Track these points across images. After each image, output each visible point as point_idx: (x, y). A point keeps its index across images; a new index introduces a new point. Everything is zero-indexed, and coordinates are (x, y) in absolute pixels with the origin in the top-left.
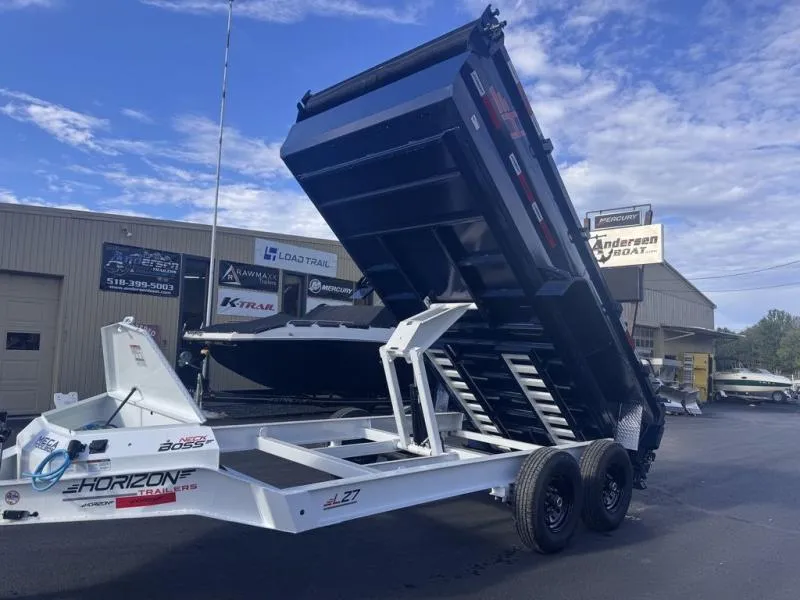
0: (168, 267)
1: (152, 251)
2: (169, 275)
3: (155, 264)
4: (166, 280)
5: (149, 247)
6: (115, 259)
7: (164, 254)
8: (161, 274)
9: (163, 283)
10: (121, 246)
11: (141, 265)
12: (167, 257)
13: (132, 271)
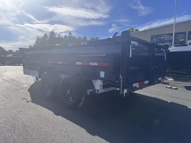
0: (169, 38)
1: (164, 35)
2: (169, 40)
3: (165, 38)
4: (168, 42)
5: (163, 34)
6: (154, 39)
7: (167, 34)
8: (166, 40)
9: (167, 43)
10: (155, 35)
11: (161, 39)
12: (169, 35)
13: (158, 41)
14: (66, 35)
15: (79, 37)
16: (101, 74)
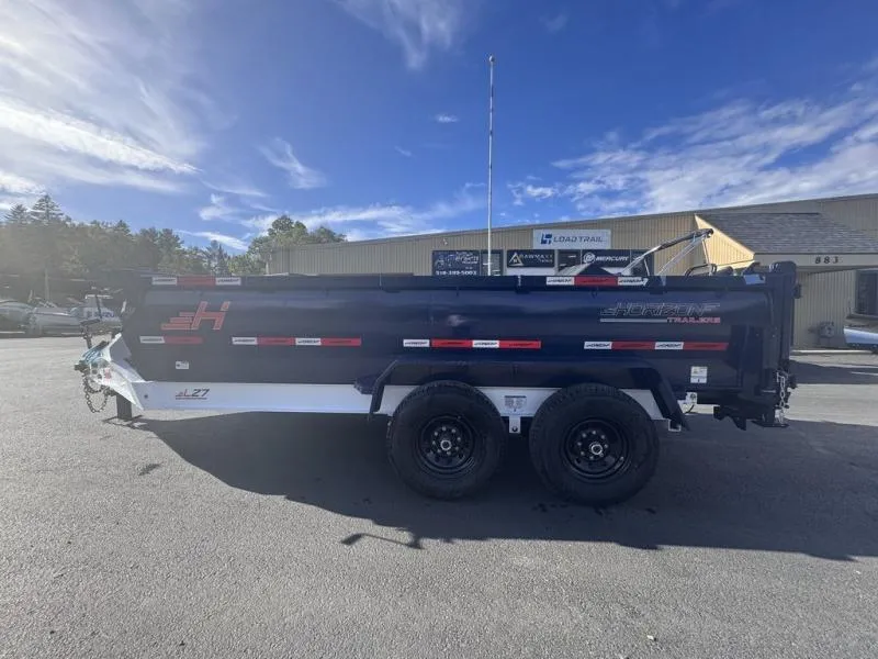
0: (472, 260)
1: (460, 251)
2: (473, 265)
3: (463, 259)
4: (471, 268)
5: (458, 249)
6: (440, 260)
7: (468, 252)
8: (469, 265)
10: (442, 251)
11: (455, 261)
12: (470, 254)
13: (450, 265)
14: (19, 207)
15: (95, 222)
16: (692, 375)
